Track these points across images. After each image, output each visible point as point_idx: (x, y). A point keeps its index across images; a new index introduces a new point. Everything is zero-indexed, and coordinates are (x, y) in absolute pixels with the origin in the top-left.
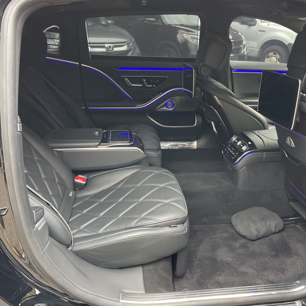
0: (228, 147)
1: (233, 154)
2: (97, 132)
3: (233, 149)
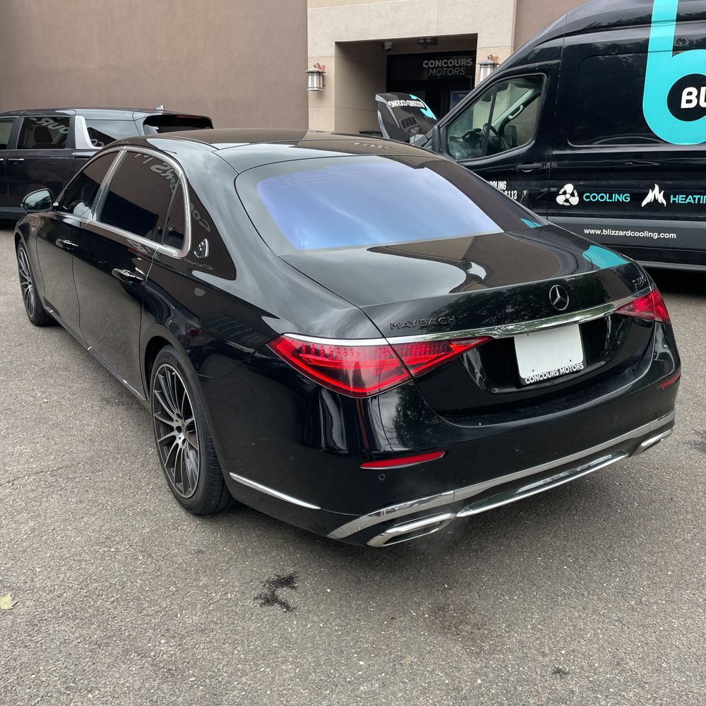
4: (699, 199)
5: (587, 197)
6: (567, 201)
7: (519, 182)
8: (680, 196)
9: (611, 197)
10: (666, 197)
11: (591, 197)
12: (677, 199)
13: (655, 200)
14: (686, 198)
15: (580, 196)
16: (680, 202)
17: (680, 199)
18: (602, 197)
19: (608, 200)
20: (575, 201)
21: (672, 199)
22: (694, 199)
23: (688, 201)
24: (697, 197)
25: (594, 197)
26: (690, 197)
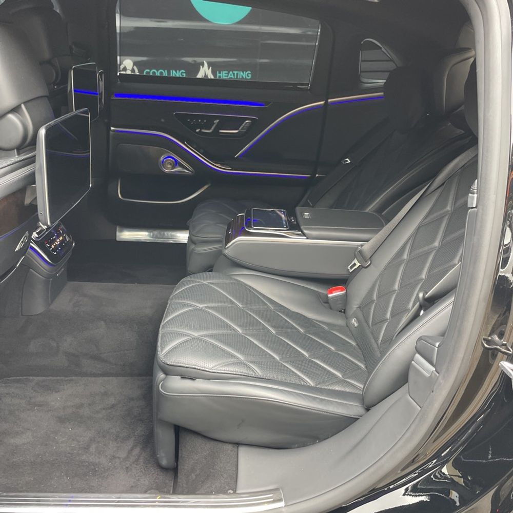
0: (50, 247)
1: (61, 238)
2: (307, 214)
3: (54, 237)
4: (237, 74)
8: (224, 72)
9: (169, 73)
10: (214, 73)
12: (221, 75)
13: (206, 76)
14: (228, 73)
16: (224, 77)
17: (224, 75)
21: (218, 75)
22: (234, 74)
23: (229, 76)
24: (235, 72)
26: (231, 72)
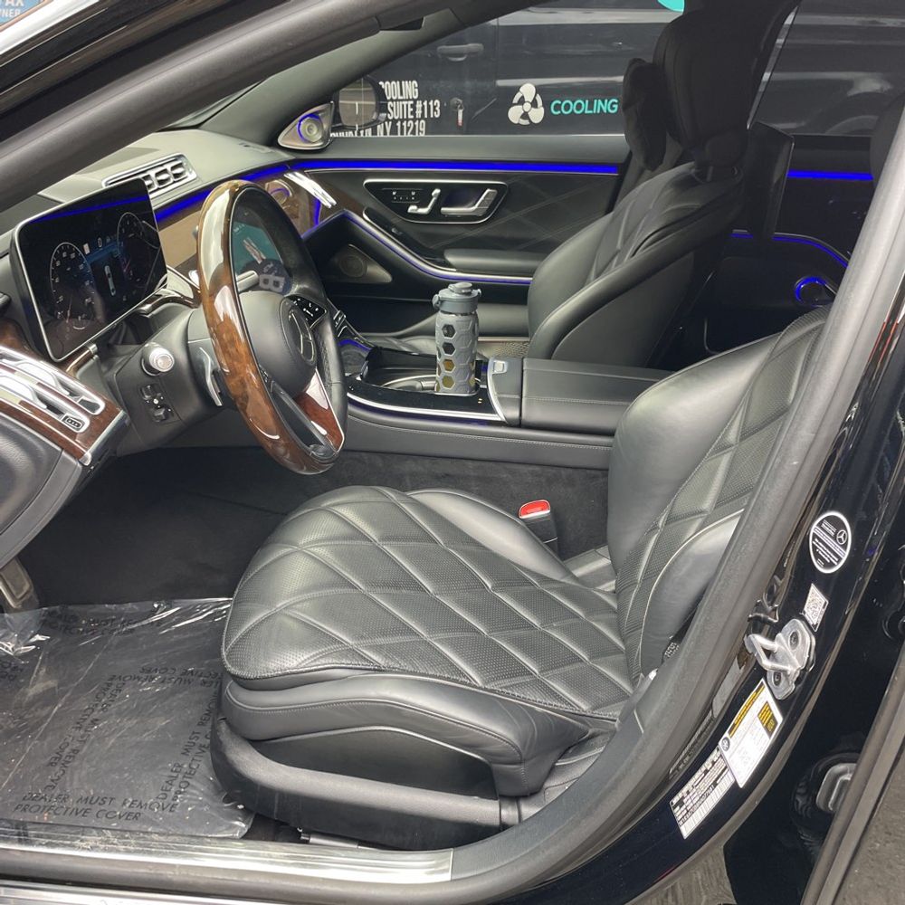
5: (558, 107)
6: (525, 116)
7: (442, 82)
11: (563, 107)
15: (546, 105)
18: (579, 107)
19: (587, 112)
20: (537, 115)
25: (567, 107)
